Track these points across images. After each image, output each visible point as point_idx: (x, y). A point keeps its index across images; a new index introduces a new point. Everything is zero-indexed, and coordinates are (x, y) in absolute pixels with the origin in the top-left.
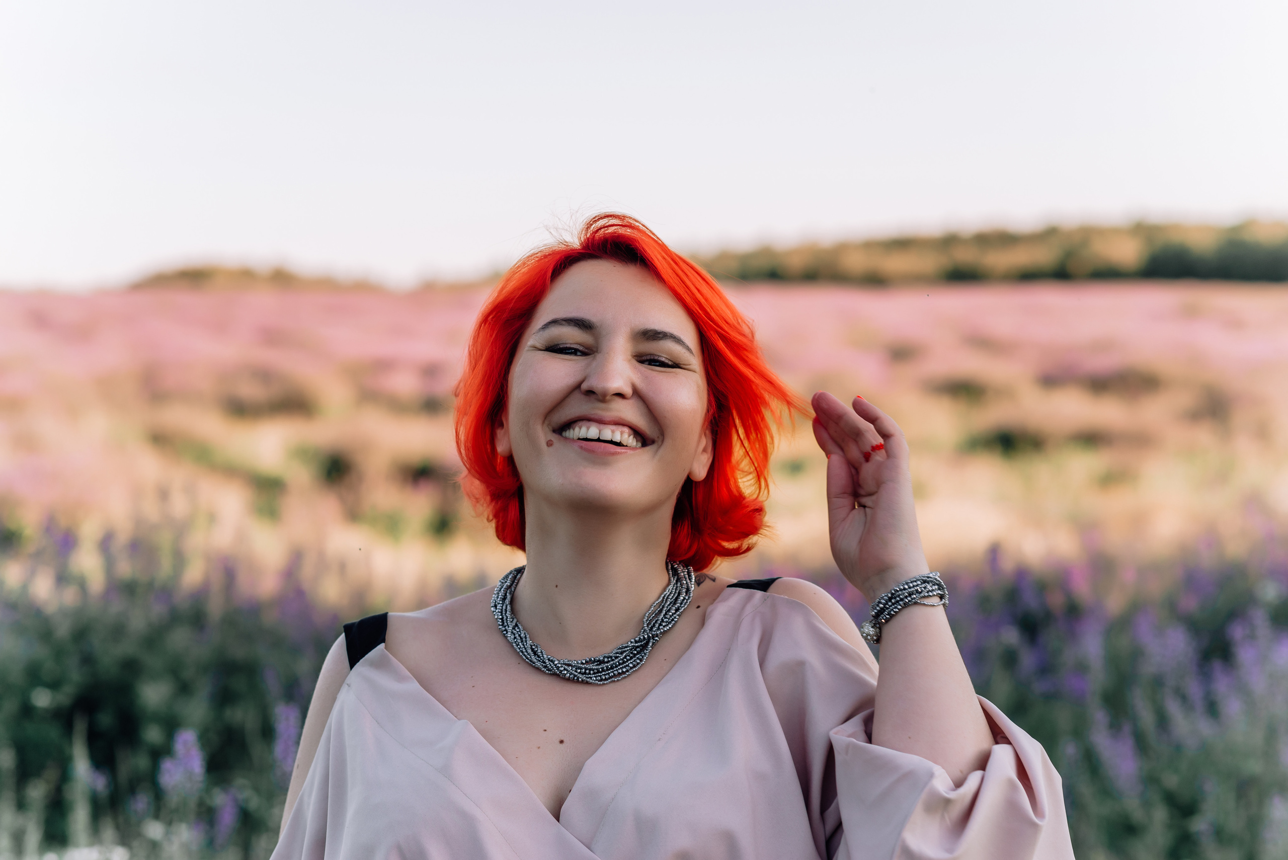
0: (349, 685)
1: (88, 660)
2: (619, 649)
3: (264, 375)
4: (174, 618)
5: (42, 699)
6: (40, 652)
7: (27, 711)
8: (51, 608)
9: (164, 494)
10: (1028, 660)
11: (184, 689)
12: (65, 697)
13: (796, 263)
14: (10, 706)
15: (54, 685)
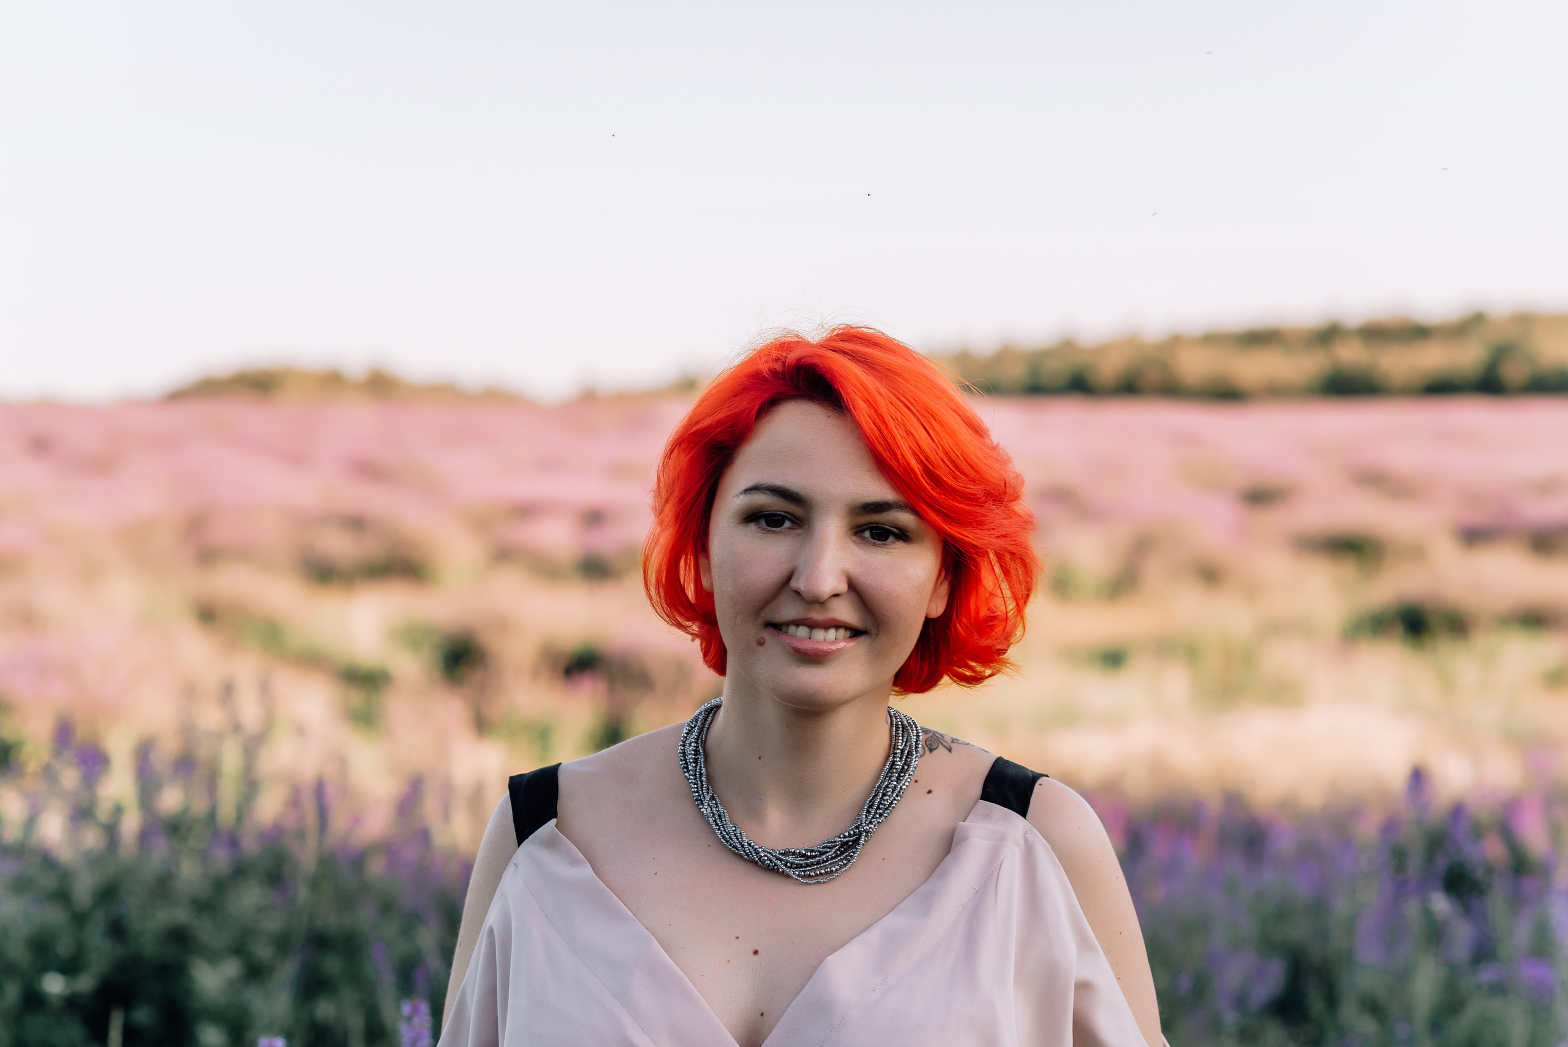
0: (516, 865)
1: (117, 930)
2: (828, 843)
3: (357, 524)
4: (240, 871)
5: (54, 985)
6: (54, 916)
7: (33, 1000)
8: (65, 854)
9: (227, 692)
10: (1462, 934)
11: (255, 973)
12: (85, 983)
13: (1109, 369)
14: (12, 992)
15: (70, 968)
